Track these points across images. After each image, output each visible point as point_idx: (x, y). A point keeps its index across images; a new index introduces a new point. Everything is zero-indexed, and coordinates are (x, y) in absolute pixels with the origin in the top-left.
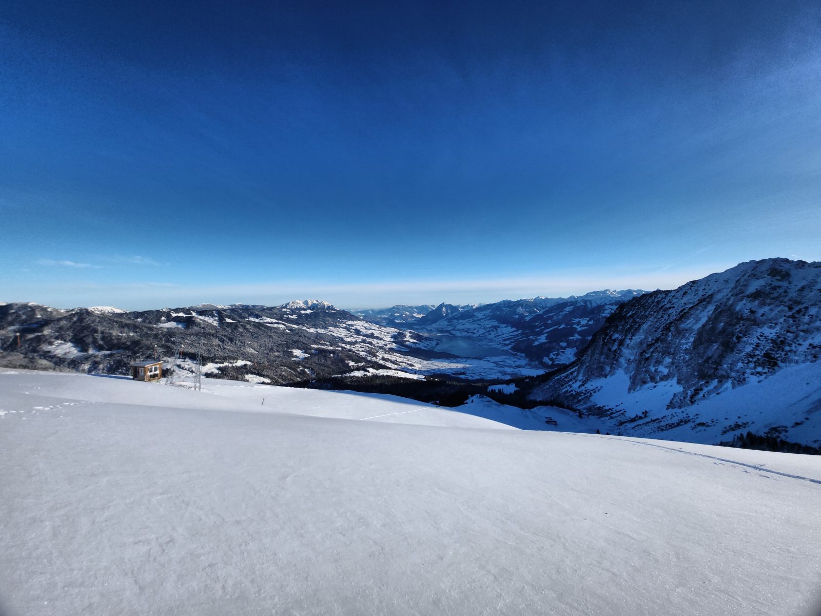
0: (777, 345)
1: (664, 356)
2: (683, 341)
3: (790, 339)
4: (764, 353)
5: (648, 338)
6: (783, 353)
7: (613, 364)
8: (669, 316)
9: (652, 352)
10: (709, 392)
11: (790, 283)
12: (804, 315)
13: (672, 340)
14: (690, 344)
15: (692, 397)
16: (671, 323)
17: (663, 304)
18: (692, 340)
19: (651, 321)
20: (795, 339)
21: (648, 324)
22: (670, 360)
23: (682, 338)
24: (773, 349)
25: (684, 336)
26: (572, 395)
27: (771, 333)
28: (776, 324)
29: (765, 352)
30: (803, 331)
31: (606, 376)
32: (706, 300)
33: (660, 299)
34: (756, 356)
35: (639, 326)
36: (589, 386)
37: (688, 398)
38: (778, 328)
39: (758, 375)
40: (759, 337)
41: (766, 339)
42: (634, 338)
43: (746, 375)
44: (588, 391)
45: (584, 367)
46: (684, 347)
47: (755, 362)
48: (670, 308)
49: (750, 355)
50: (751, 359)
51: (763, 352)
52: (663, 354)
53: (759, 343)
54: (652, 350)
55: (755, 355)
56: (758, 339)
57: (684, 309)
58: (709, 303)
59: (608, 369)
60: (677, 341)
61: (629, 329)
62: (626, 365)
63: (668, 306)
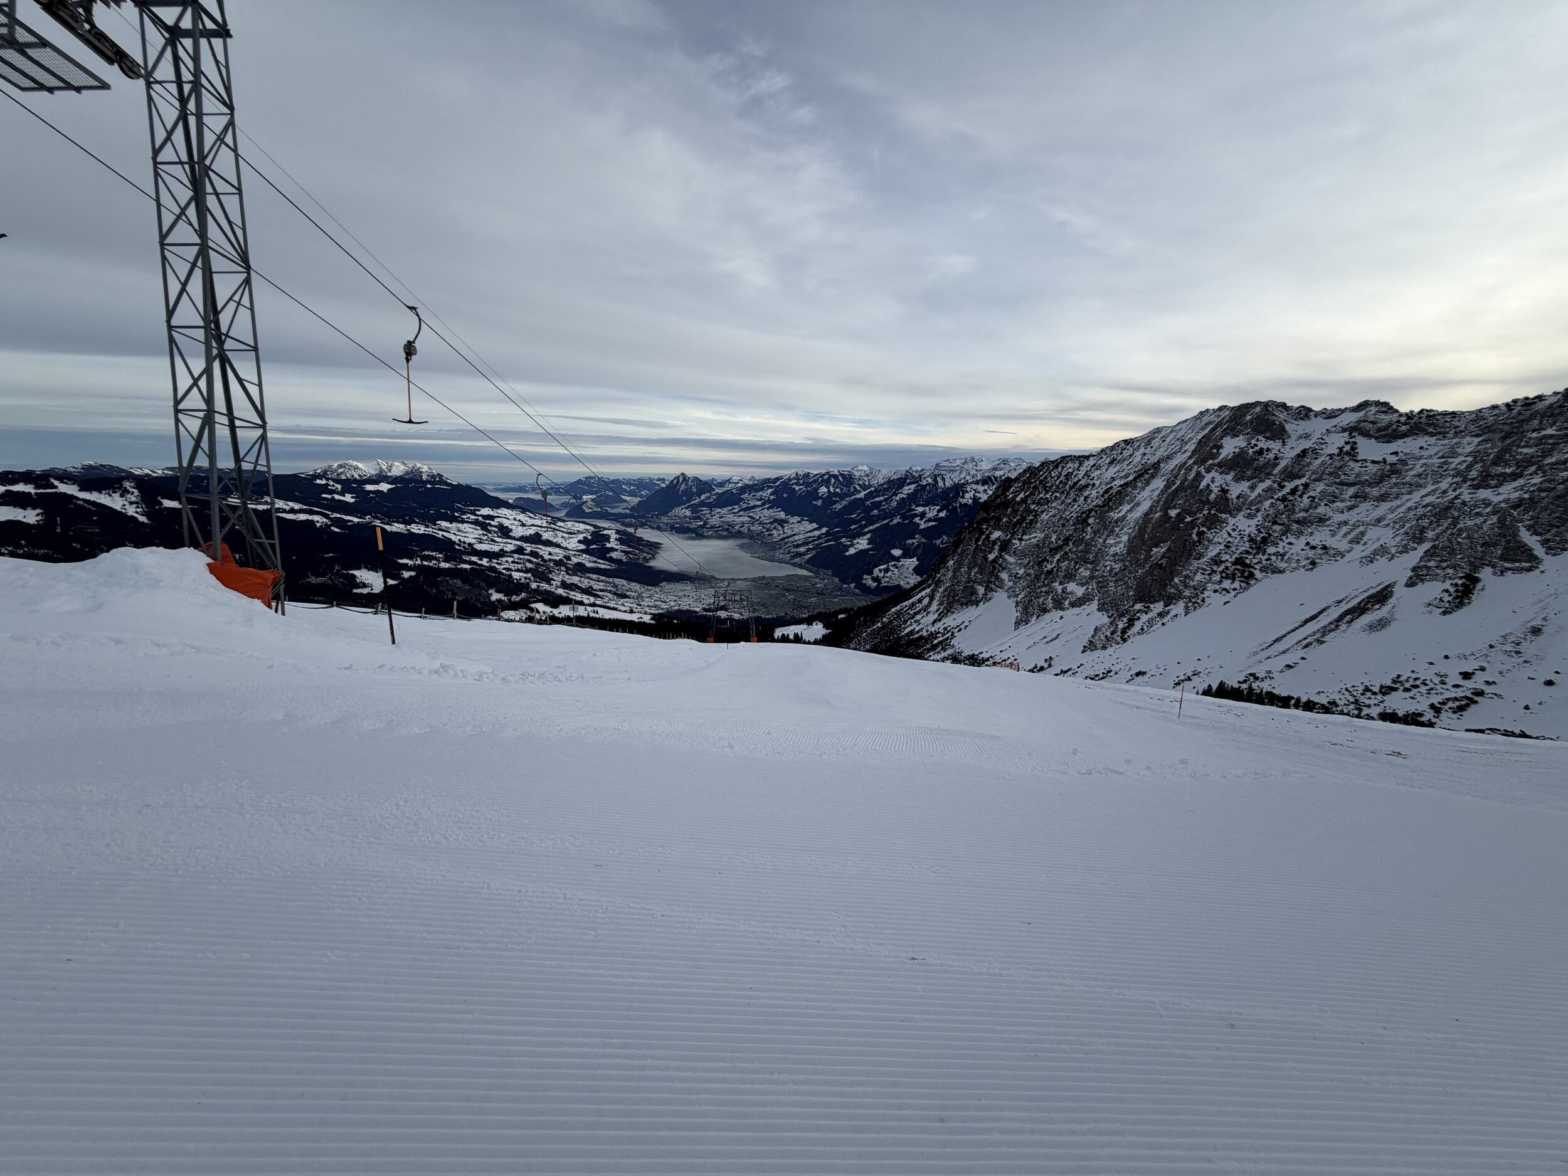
0: (1255, 544)
1: (1077, 567)
2: (1110, 541)
3: (1276, 535)
4: (1236, 558)
5: (1051, 538)
6: (1264, 558)
7: (991, 582)
8: (1086, 498)
9: (1058, 561)
10: (1150, 623)
11: (1284, 444)
12: (1301, 496)
13: (1092, 539)
14: (1122, 545)
15: (1124, 631)
16: (1090, 511)
17: (1076, 479)
18: (1125, 538)
19: (1055, 508)
20: (1283, 535)
21: (1050, 514)
22: (1088, 573)
23: (1108, 536)
24: (1251, 550)
25: (1112, 531)
26: (921, 637)
27: (1249, 526)
28: (1258, 510)
29: (1237, 555)
30: (1297, 522)
31: (977, 603)
32: (1148, 472)
33: (1071, 470)
34: (1224, 562)
35: (1036, 516)
36: (950, 621)
37: (1119, 633)
38: (1260, 517)
39: (1224, 592)
40: (1231, 532)
41: (1240, 534)
42: (1025, 537)
43: (1206, 594)
44: (949, 629)
45: (941, 590)
46: (1113, 550)
47: (1221, 572)
48: (1087, 486)
49: (1217, 561)
50: (1215, 568)
51: (1234, 557)
52: (1076, 563)
53: (1229, 542)
54: (1057, 557)
55: (1222, 562)
56: (1229, 534)
57: (1111, 488)
58: (1153, 477)
59: (981, 590)
60: (1101, 540)
61: (1019, 522)
62: (1011, 584)
63: (1083, 482)
